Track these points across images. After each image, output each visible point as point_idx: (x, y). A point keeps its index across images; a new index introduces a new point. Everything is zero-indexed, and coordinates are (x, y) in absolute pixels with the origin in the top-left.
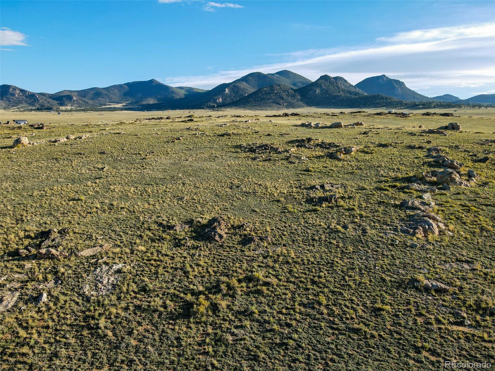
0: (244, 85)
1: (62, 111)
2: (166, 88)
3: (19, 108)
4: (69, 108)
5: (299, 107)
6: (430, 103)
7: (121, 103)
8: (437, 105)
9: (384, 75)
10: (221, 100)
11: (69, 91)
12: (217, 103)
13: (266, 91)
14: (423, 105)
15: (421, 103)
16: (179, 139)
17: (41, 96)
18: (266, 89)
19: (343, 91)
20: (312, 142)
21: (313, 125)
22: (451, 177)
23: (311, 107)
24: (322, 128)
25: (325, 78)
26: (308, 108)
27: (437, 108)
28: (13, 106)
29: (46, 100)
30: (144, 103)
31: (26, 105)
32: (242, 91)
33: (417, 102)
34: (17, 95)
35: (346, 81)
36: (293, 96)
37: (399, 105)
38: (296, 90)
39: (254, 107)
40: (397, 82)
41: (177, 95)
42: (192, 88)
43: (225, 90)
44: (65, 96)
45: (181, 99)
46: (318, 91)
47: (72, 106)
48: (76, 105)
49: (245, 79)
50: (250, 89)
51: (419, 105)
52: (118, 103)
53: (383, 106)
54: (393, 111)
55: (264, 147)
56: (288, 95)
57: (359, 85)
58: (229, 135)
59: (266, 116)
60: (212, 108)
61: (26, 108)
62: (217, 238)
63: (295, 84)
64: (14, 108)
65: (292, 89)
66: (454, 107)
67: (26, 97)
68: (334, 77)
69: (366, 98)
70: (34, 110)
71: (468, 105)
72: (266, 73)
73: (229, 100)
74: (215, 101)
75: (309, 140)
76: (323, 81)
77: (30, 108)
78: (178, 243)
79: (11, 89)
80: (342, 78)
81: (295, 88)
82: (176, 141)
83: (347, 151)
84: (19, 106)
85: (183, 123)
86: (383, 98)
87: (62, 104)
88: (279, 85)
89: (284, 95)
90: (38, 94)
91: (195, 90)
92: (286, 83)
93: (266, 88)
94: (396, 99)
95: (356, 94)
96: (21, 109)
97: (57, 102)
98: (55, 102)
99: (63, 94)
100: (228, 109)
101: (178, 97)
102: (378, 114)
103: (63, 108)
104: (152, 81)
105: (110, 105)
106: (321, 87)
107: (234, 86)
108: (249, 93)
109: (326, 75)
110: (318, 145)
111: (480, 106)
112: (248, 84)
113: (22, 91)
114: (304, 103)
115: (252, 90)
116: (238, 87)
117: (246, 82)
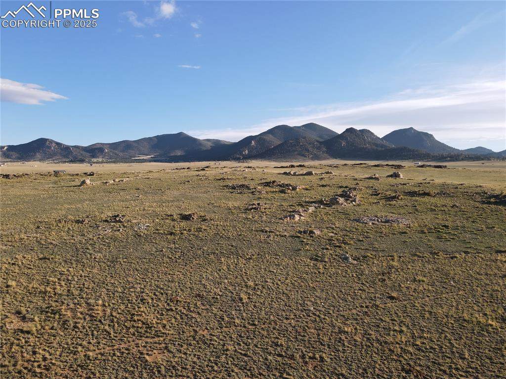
0: (270, 137)
1: (94, 163)
2: (194, 141)
3: (53, 160)
4: (100, 160)
5: (325, 159)
6: (458, 156)
7: (150, 155)
8: (466, 157)
9: (411, 128)
10: (247, 152)
11: (101, 144)
12: (243, 155)
13: (291, 143)
14: (450, 157)
15: (449, 155)
17: (75, 149)
18: (291, 141)
19: (369, 143)
23: (336, 158)
25: (350, 131)
27: (465, 160)
28: (48, 158)
29: (79, 153)
30: (172, 155)
31: (61, 157)
32: (268, 143)
33: (445, 154)
34: (52, 148)
35: (372, 134)
36: (319, 148)
37: (426, 157)
38: (322, 142)
39: (279, 159)
40: (426, 134)
41: (205, 146)
42: (219, 141)
43: (251, 143)
44: (97, 149)
45: (207, 151)
46: (343, 144)
47: (103, 158)
48: (107, 157)
49: (271, 132)
50: (276, 141)
51: (446, 158)
52: (147, 155)
53: (410, 159)
56: (313, 147)
57: (387, 137)
58: (224, 179)
59: (275, 168)
60: (237, 159)
61: (60, 160)
63: (320, 137)
64: (49, 160)
65: (318, 141)
66: (483, 160)
67: (61, 149)
68: (359, 130)
69: (394, 150)
70: (67, 162)
72: (291, 126)
73: (255, 152)
74: (241, 154)
75: (274, 182)
76: (349, 134)
77: (64, 160)
79: (48, 142)
80: (369, 131)
81: (321, 140)
83: (294, 189)
84: (54, 159)
86: (409, 150)
87: (93, 157)
88: (304, 138)
89: (310, 147)
90: (73, 146)
91: (222, 143)
92: (313, 136)
94: (424, 151)
95: (382, 146)
96: (55, 161)
97: (89, 154)
98: (88, 154)
99: (96, 147)
100: (253, 161)
101: (205, 149)
102: (375, 166)
103: (95, 160)
104: (180, 134)
105: (139, 157)
106: (347, 139)
107: (260, 138)
108: (275, 145)
109: (352, 128)
110: (279, 185)
112: (275, 137)
113: (58, 144)
114: (329, 155)
115: (279, 142)
116: (264, 140)
117: (272, 134)
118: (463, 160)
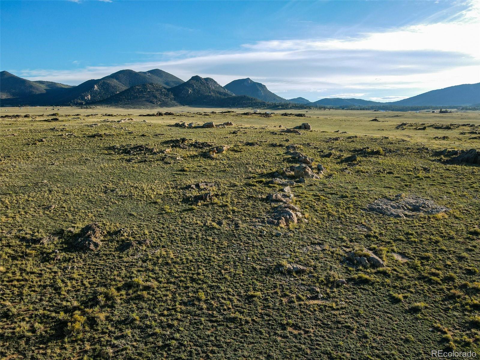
0: (114, 82)
2: (23, 82)
5: (173, 106)
6: (288, 105)
8: (293, 106)
9: (248, 79)
10: (89, 97)
12: (85, 100)
13: (138, 89)
14: (282, 106)
16: (42, 141)
19: (213, 91)
20: (186, 142)
21: (186, 125)
22: (305, 171)
23: (184, 106)
24: (195, 127)
25: (196, 78)
26: (181, 107)
27: (293, 109)
32: (113, 88)
33: (277, 103)
35: (215, 82)
36: (166, 95)
37: (263, 106)
38: (169, 89)
39: (126, 105)
40: (260, 85)
41: (37, 89)
42: (55, 83)
43: (94, 87)
45: (42, 95)
46: (190, 91)
49: (115, 76)
50: (122, 87)
51: (279, 106)
53: (250, 106)
54: (258, 111)
55: (139, 148)
56: (161, 94)
57: (228, 86)
58: (100, 136)
59: (140, 116)
60: (80, 105)
62: (92, 247)
63: (167, 83)
65: (165, 88)
66: (305, 108)
68: (204, 79)
69: (234, 99)
71: (316, 107)
72: (137, 71)
73: (98, 98)
74: (83, 98)
75: (183, 140)
76: (195, 81)
78: (45, 257)
80: (212, 79)
81: (168, 87)
82: (39, 144)
83: (219, 150)
85: (46, 123)
86: (248, 99)
88: (152, 84)
89: (157, 94)
91: (58, 86)
92: (159, 82)
93: (138, 86)
94: (259, 100)
95: (225, 94)
100: (98, 107)
101: (38, 92)
102: (245, 114)
106: (193, 87)
107: (103, 82)
108: (121, 91)
109: (197, 76)
110: (192, 145)
111: (325, 108)
112: (119, 82)
114: (177, 102)
115: (124, 88)
116: (108, 84)
117: (117, 79)
118: (291, 108)
